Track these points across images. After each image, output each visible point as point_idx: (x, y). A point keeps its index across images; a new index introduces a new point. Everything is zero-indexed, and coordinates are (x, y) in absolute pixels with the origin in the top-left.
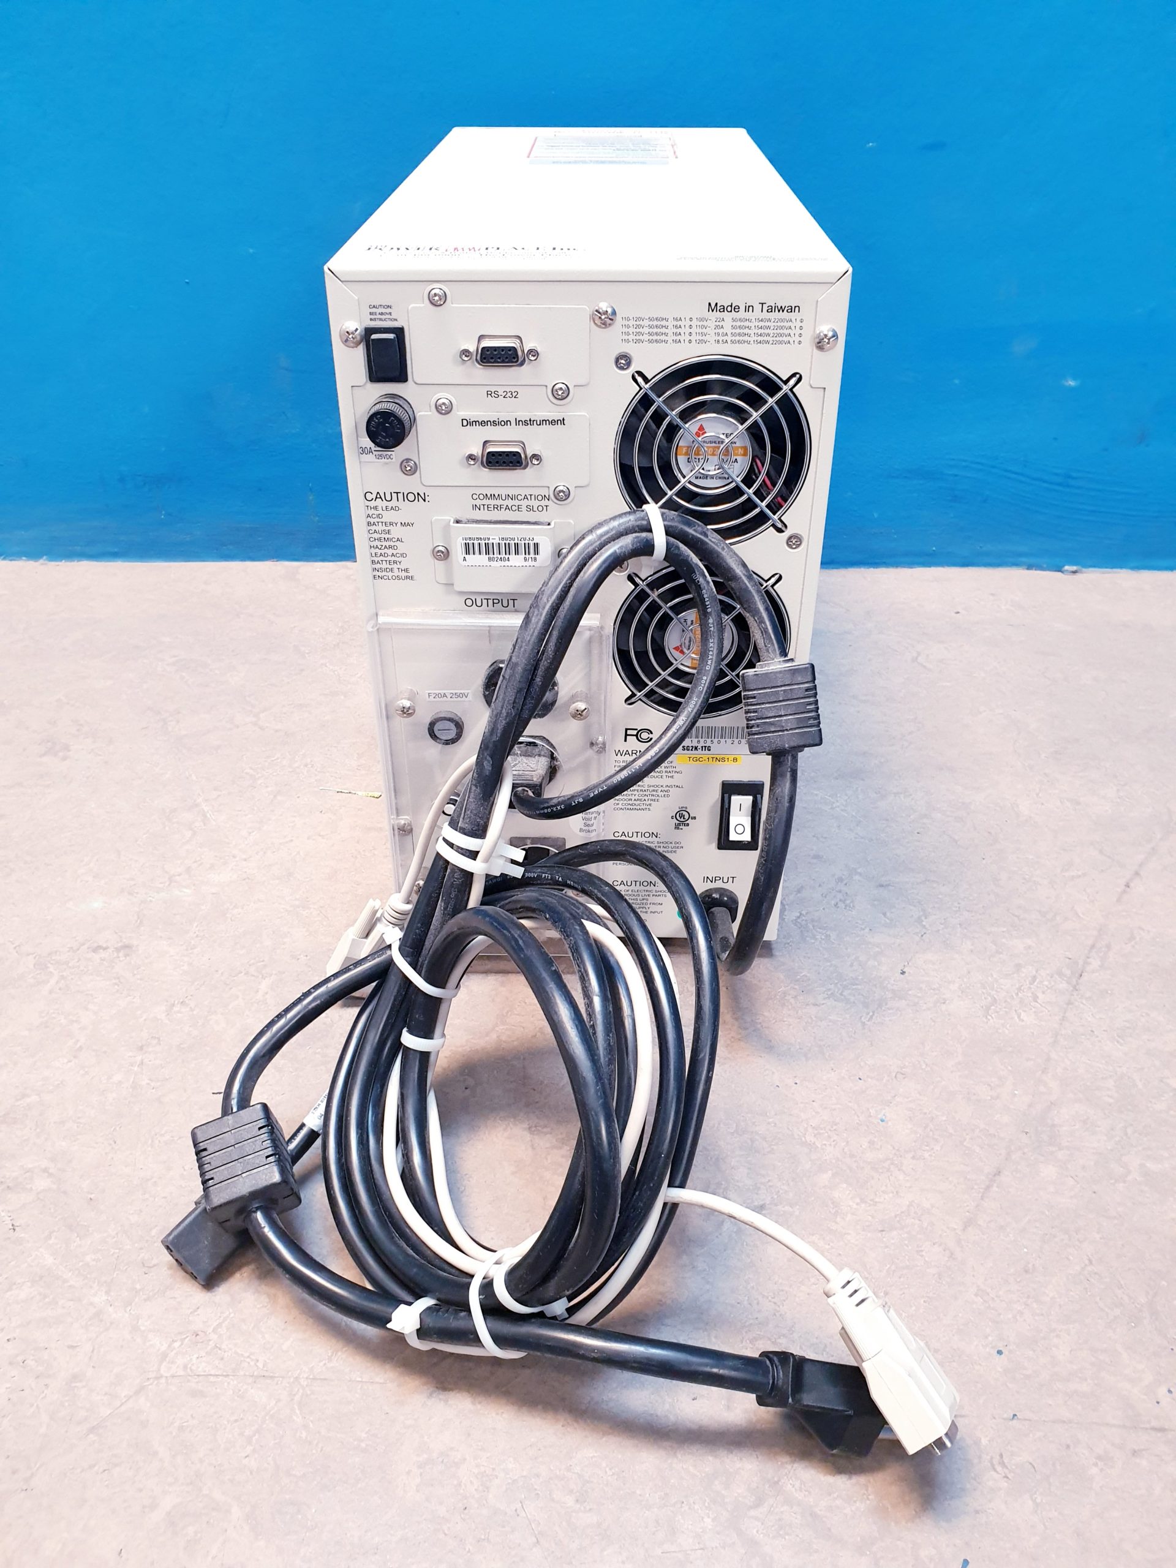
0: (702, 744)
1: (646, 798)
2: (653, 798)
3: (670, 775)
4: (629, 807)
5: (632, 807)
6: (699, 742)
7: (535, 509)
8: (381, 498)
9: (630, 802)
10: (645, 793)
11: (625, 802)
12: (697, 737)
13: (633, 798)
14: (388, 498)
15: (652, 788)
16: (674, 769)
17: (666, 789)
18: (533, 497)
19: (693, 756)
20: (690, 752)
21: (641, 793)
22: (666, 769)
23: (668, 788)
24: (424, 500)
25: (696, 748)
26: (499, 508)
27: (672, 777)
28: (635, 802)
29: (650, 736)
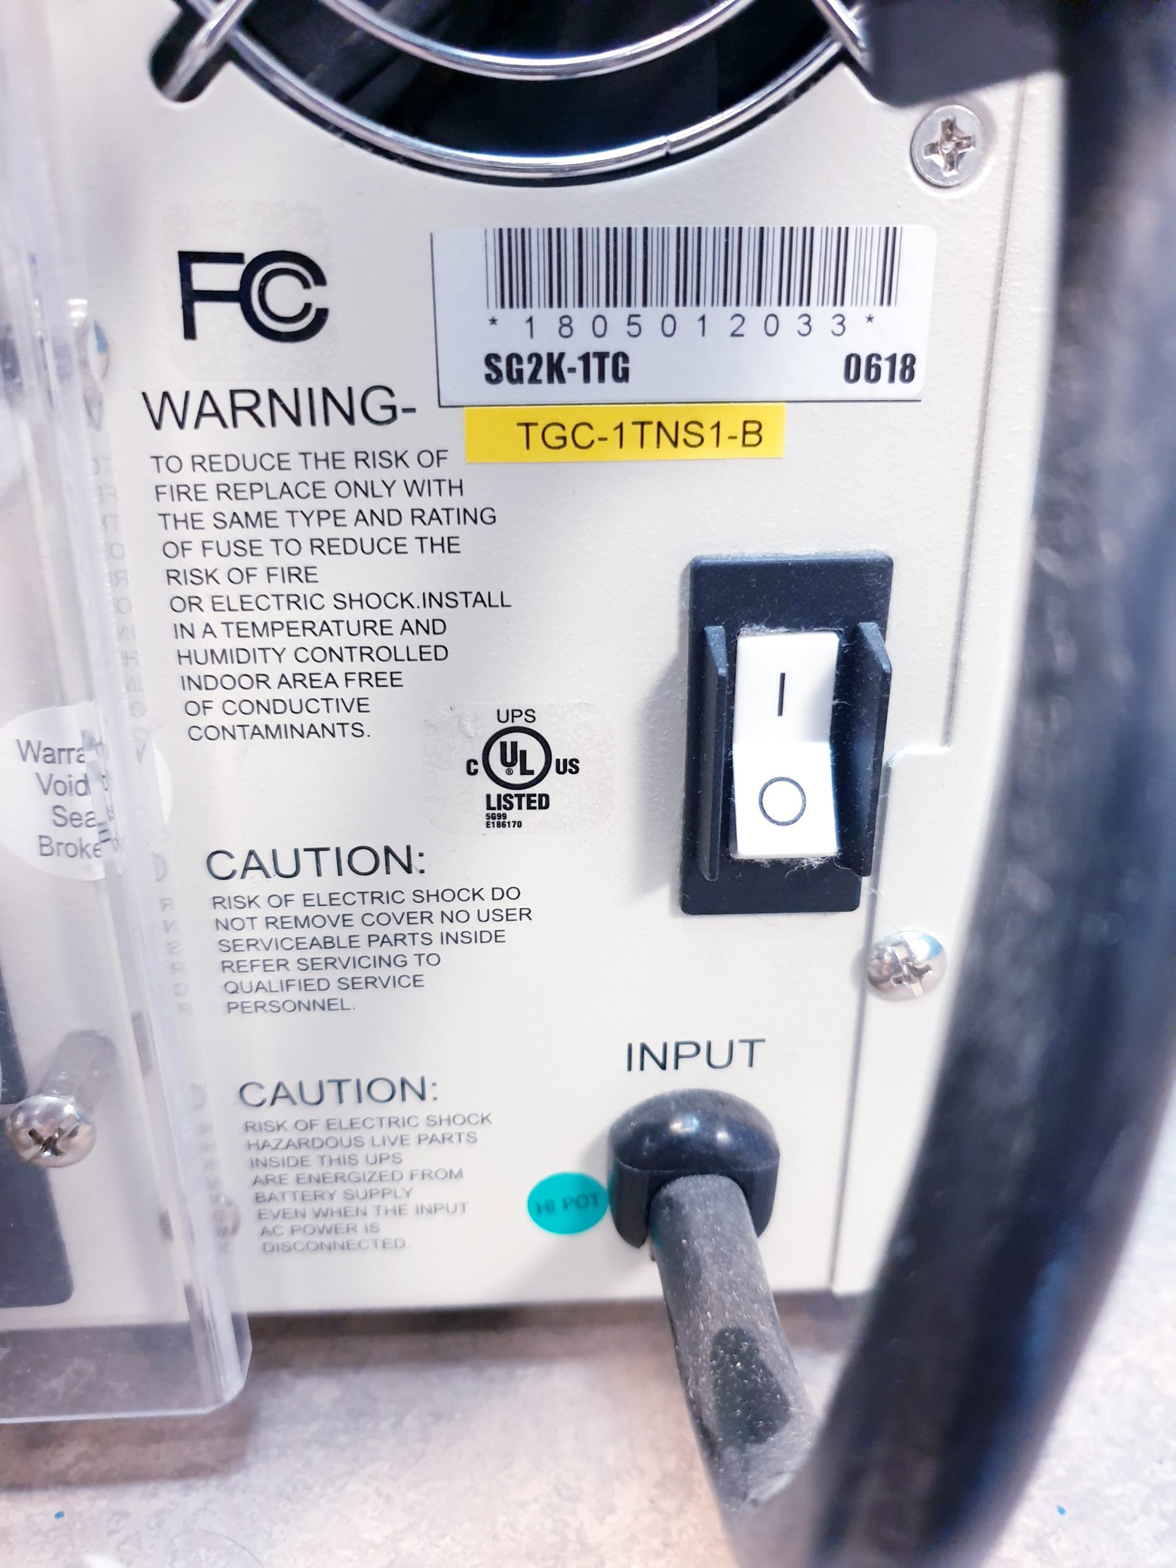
0: (583, 341)
1: (338, 669)
2: (370, 666)
3: (436, 531)
4: (262, 719)
5: (273, 720)
6: (566, 324)
9: (262, 694)
10: (326, 640)
11: (237, 694)
12: (556, 298)
13: (273, 669)
15: (355, 614)
16: (456, 501)
17: (426, 614)
19: (542, 416)
20: (525, 391)
21: (310, 641)
22: (416, 501)
23: (435, 612)
25: (556, 370)
27: (448, 545)
28: (285, 693)
29: (317, 296)
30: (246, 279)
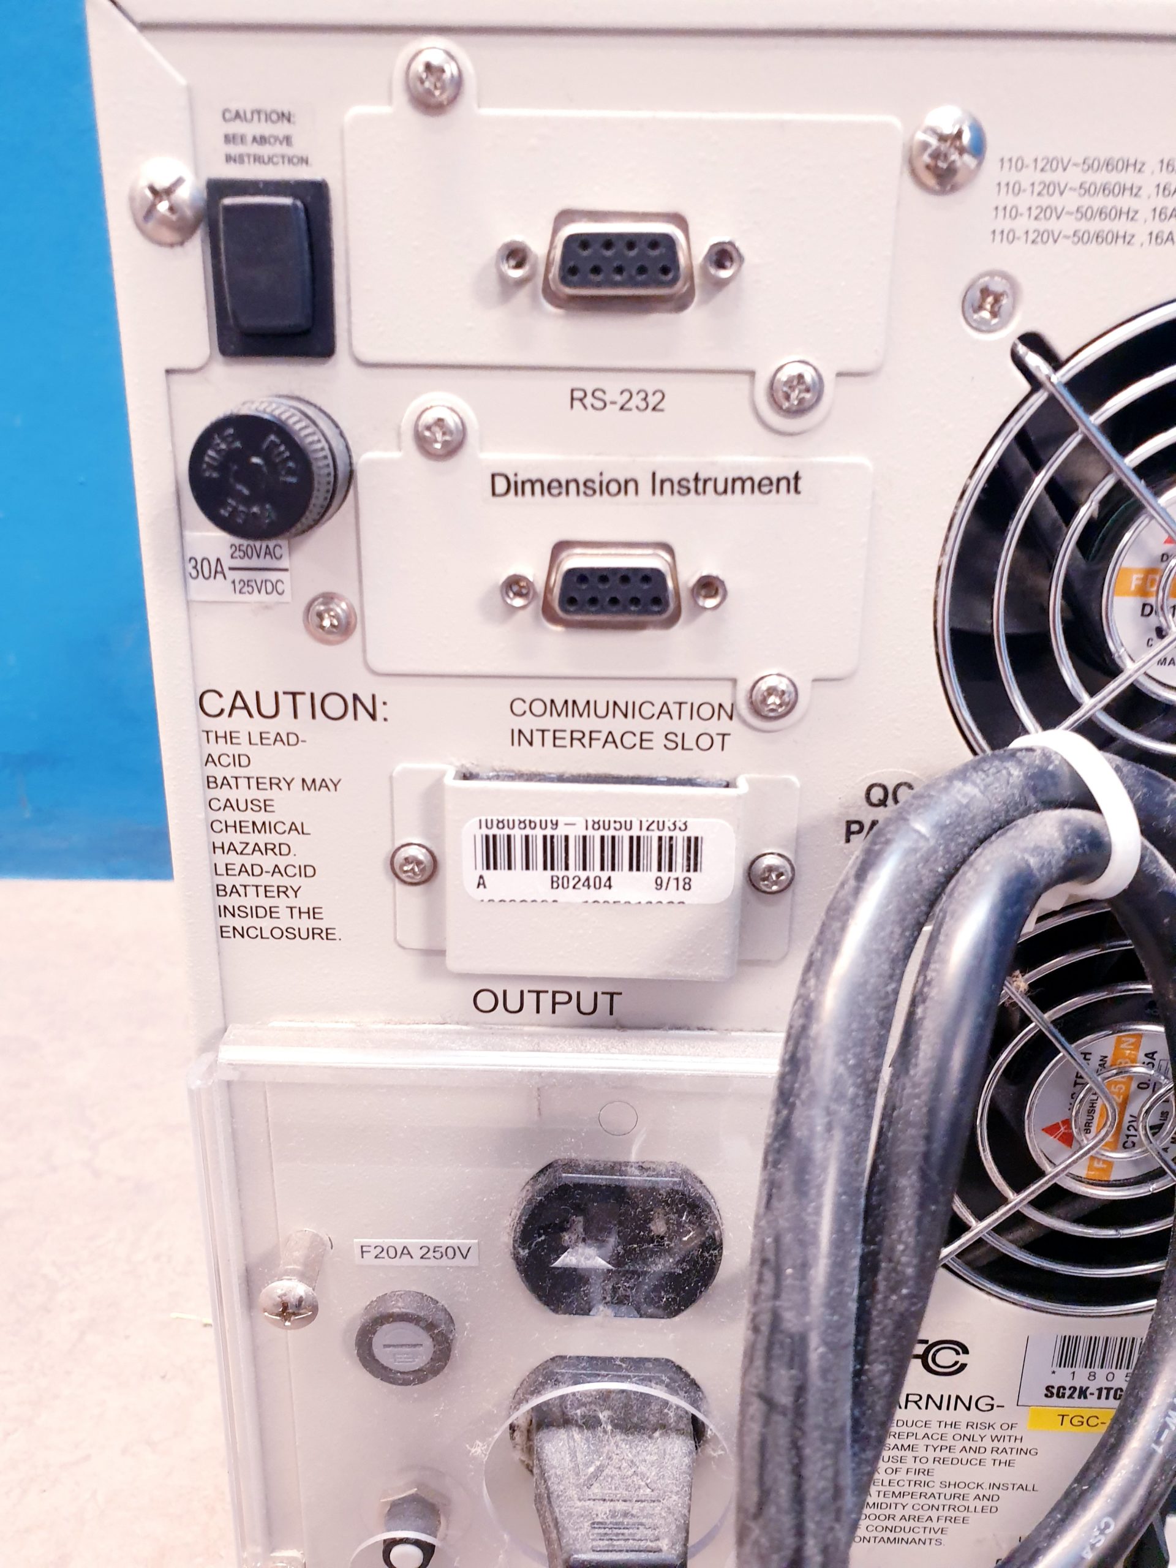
0: (1101, 1382)
1: (934, 1514)
2: (952, 1514)
3: (1004, 1457)
4: (887, 1534)
5: (892, 1536)
6: (1092, 1376)
7: (690, 742)
8: (246, 707)
9: (890, 1523)
10: (931, 1501)
11: (877, 1522)
12: (1089, 1363)
13: (899, 1513)
14: (268, 708)
15: (952, 1490)
16: (1018, 1445)
17: (988, 1493)
18: (686, 709)
19: (1072, 1412)
20: (1065, 1402)
21: (923, 1501)
22: (996, 1444)
23: (995, 1491)
24: (373, 717)
25: (1083, 1393)
26: (586, 741)
27: (1009, 1463)
28: (903, 1523)
29: (962, 1358)
30: (927, 1351)
